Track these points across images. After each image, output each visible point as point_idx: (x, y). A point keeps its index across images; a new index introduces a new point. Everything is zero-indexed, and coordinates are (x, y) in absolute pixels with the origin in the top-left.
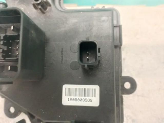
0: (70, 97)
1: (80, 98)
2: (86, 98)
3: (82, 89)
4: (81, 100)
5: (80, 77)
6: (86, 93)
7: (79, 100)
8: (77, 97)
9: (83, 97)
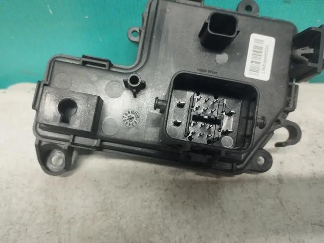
0: (261, 70)
1: (263, 58)
2: (263, 51)
3: (253, 54)
4: (266, 58)
5: (238, 54)
6: (258, 51)
7: (265, 61)
8: (262, 61)
9: (263, 54)
